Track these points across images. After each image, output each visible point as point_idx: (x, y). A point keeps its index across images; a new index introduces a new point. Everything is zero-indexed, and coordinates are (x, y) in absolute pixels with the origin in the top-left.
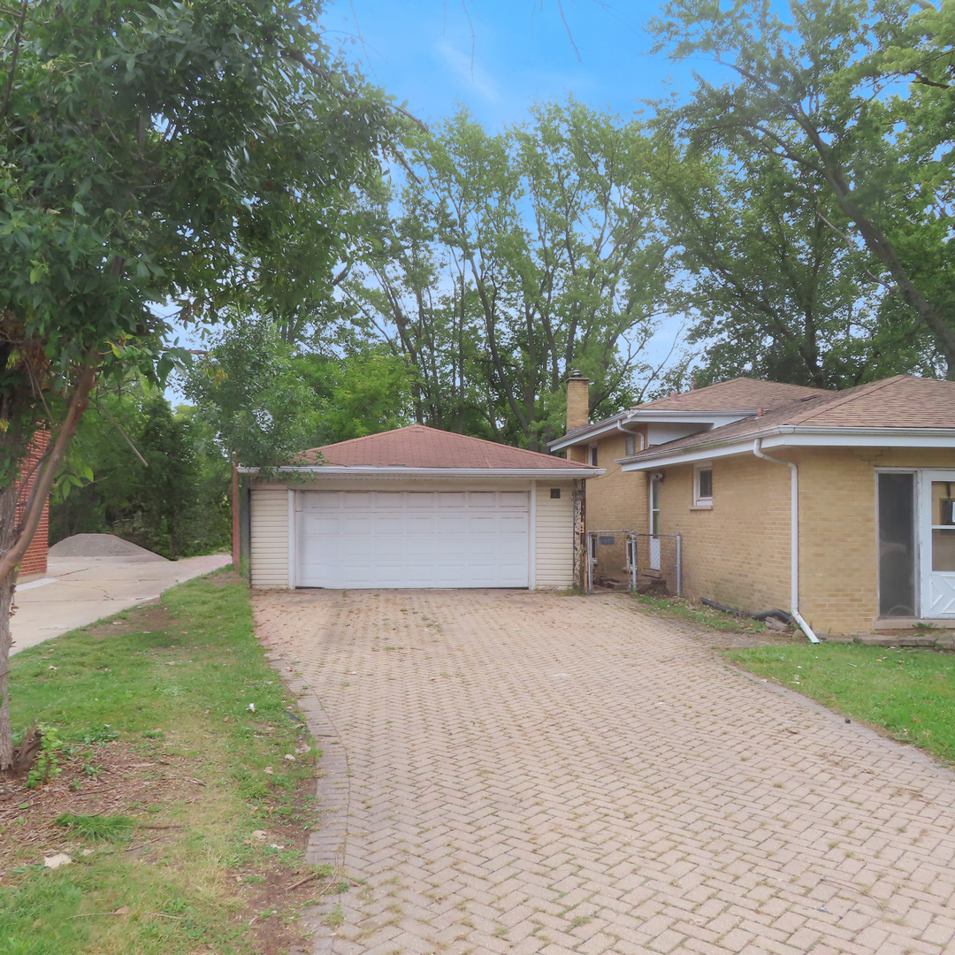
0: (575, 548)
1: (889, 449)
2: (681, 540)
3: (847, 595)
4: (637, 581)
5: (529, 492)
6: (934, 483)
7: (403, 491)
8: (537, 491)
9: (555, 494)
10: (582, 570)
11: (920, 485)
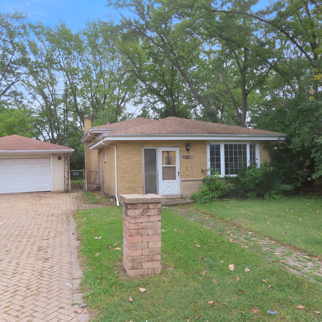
0: (65, 177)
1: (147, 141)
2: (103, 173)
3: (133, 189)
4: (87, 187)
5: (50, 158)
6: (163, 152)
7: (2, 159)
8: (53, 157)
9: (60, 158)
10: (68, 185)
11: (158, 153)
